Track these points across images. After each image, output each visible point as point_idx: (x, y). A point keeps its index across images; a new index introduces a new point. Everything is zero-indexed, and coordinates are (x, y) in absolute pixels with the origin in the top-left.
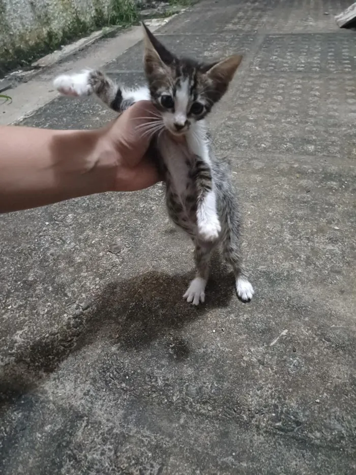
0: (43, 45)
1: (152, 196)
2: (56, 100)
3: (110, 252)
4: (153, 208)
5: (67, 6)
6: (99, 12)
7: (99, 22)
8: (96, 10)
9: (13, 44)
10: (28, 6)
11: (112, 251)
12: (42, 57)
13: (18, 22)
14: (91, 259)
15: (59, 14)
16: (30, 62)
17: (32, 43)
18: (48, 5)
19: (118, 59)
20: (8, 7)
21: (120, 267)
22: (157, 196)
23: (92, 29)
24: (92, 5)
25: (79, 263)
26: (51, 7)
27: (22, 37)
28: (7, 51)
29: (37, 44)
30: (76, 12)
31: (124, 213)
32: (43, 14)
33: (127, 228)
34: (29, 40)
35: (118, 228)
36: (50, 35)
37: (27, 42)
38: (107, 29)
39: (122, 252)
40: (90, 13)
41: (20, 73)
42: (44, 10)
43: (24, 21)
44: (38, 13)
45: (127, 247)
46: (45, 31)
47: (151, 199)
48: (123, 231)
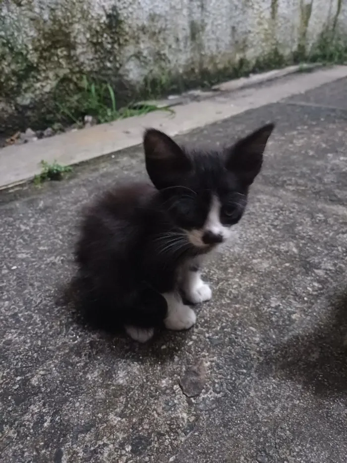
0: (231, 71)
1: (299, 290)
2: (219, 123)
3: (181, 387)
4: (294, 317)
5: (269, 37)
6: (301, 48)
7: (298, 57)
8: (299, 46)
9: (201, 64)
10: (229, 31)
11: (184, 388)
12: (226, 81)
13: (213, 44)
14: (142, 386)
15: (258, 42)
16: (212, 84)
17: (221, 66)
18: (250, 32)
19: (307, 92)
20: (208, 28)
21: (183, 439)
22: (309, 294)
23: (288, 63)
24: (296, 40)
25: (119, 385)
26: (252, 35)
27: (212, 58)
28: (193, 70)
29: (226, 69)
30: (277, 43)
31: (237, 306)
32: (241, 40)
33: (231, 342)
34: (219, 63)
35: (217, 333)
36: (242, 62)
37: (215, 65)
38: (305, 65)
39: (202, 396)
40: (291, 48)
41: (197, 92)
42: (244, 37)
43: (220, 43)
44: (237, 38)
45: (215, 391)
46: (238, 57)
47: (296, 295)
48: (222, 345)
